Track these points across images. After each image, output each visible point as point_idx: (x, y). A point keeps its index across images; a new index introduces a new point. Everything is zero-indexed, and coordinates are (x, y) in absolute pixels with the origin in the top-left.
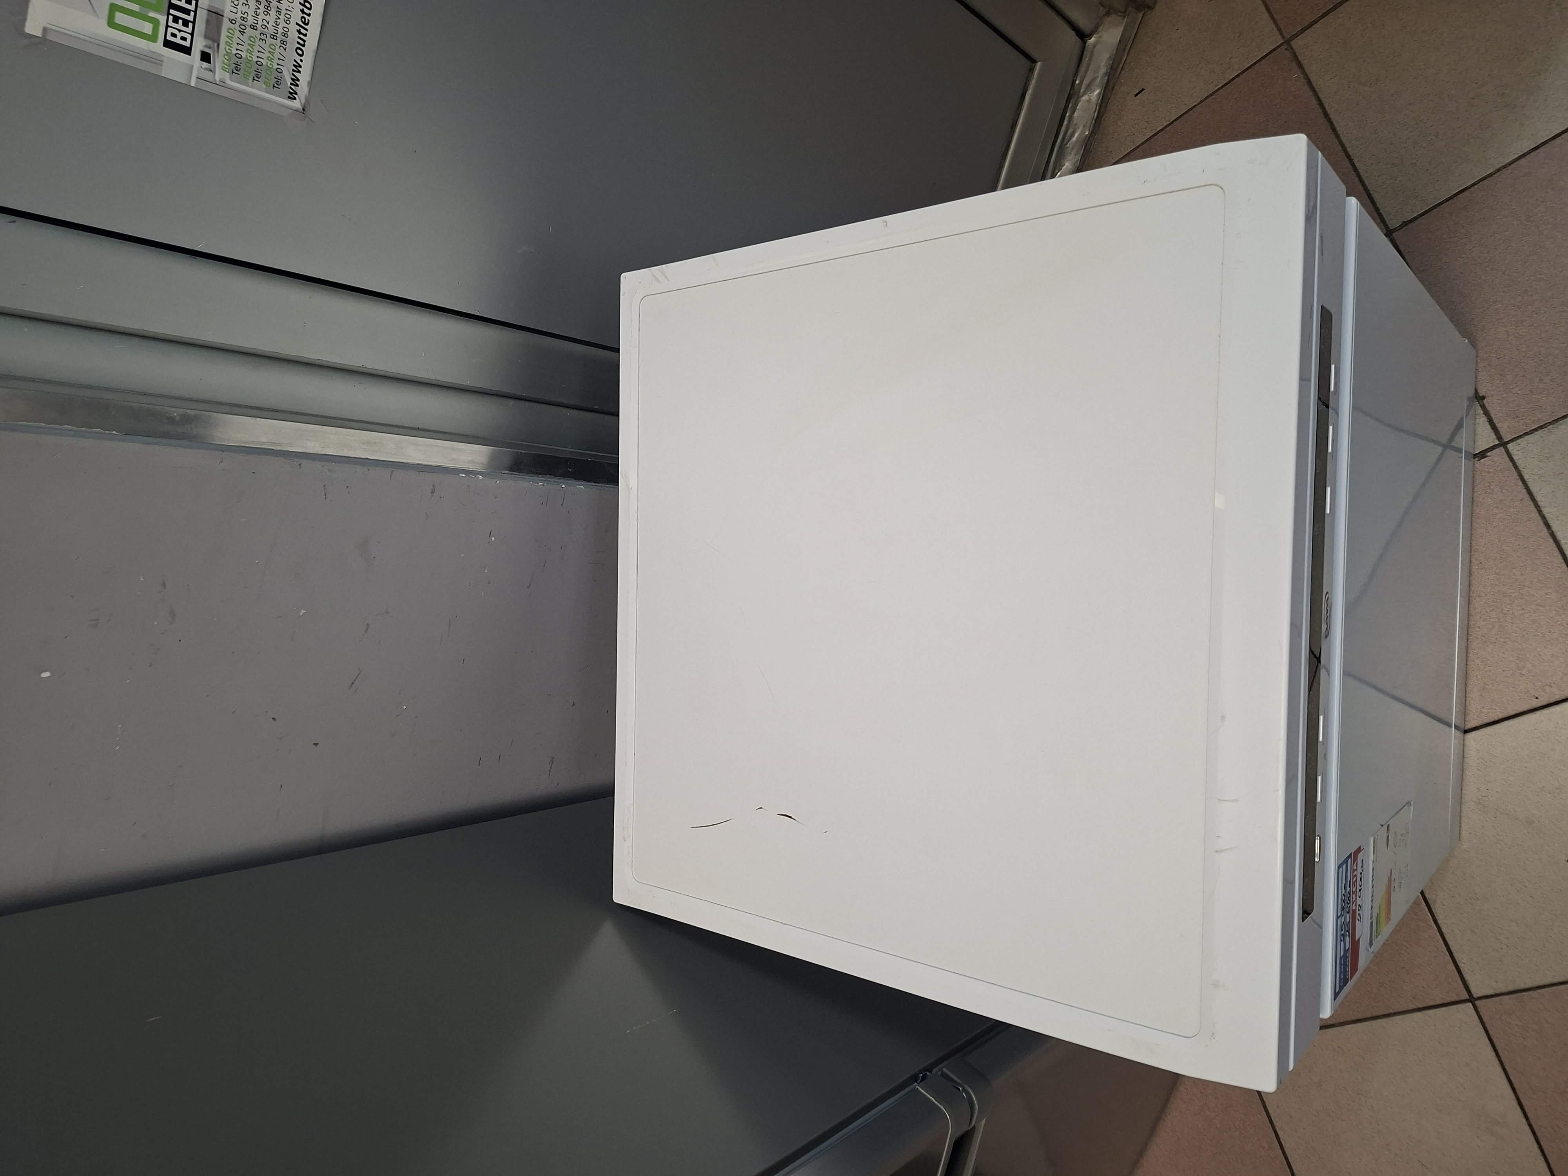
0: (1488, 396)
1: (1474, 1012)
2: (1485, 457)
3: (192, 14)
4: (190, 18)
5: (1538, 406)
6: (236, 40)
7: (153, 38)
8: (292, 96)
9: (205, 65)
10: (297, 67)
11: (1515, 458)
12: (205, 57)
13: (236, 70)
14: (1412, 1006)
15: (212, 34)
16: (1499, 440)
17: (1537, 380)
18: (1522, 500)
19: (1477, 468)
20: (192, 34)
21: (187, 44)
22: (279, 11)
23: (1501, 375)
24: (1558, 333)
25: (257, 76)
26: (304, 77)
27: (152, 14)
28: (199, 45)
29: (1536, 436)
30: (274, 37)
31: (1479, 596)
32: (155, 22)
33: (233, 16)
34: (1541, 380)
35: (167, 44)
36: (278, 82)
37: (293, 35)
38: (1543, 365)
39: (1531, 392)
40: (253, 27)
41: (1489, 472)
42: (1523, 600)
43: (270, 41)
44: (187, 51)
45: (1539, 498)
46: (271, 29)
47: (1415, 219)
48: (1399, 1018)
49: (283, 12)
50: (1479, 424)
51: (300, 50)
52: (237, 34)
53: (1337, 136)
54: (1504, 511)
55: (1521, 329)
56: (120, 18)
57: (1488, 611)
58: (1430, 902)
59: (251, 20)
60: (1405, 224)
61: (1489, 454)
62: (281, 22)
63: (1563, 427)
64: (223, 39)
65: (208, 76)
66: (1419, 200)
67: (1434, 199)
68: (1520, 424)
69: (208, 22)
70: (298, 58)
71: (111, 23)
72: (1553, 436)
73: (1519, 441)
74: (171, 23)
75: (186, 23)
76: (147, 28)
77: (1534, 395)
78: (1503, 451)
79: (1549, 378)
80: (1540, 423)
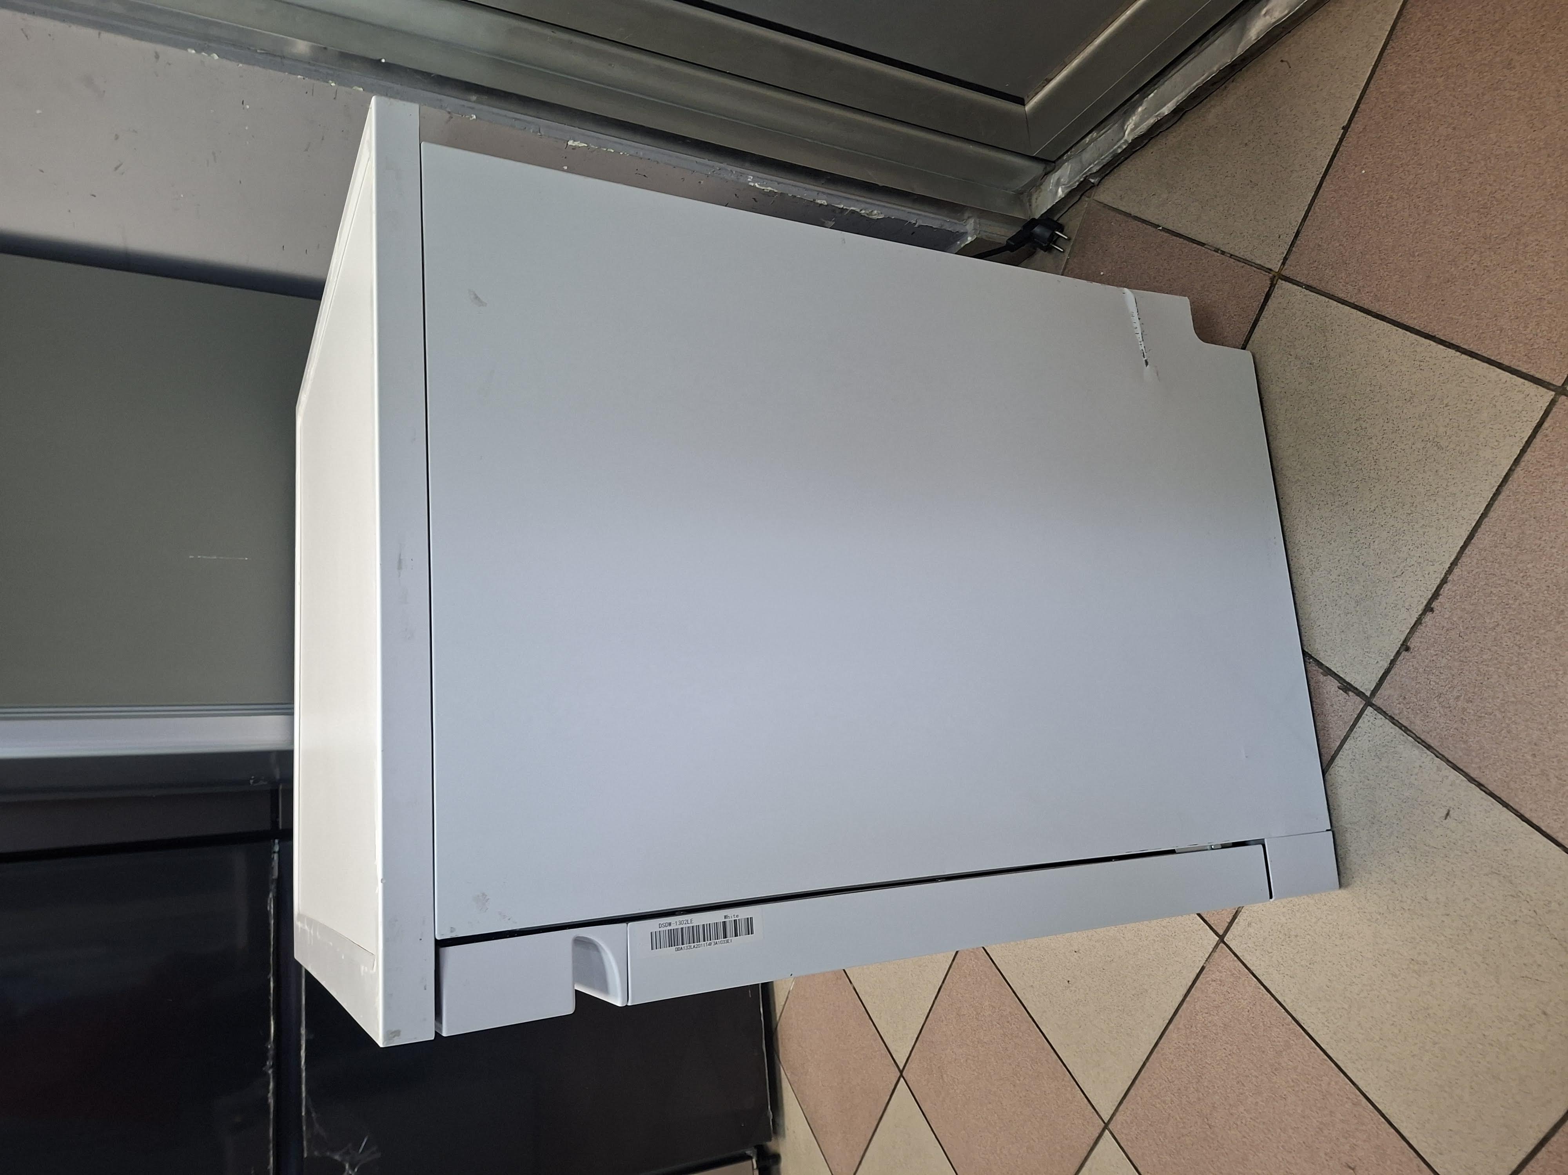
2: (1345, 692)
5: (1428, 712)
11: (1360, 724)
16: (1371, 695)
29: (1394, 730)
50: (1378, 662)
68: (1399, 706)
73: (1380, 716)
78: (1361, 706)
79: (1466, 705)
80: (1410, 726)
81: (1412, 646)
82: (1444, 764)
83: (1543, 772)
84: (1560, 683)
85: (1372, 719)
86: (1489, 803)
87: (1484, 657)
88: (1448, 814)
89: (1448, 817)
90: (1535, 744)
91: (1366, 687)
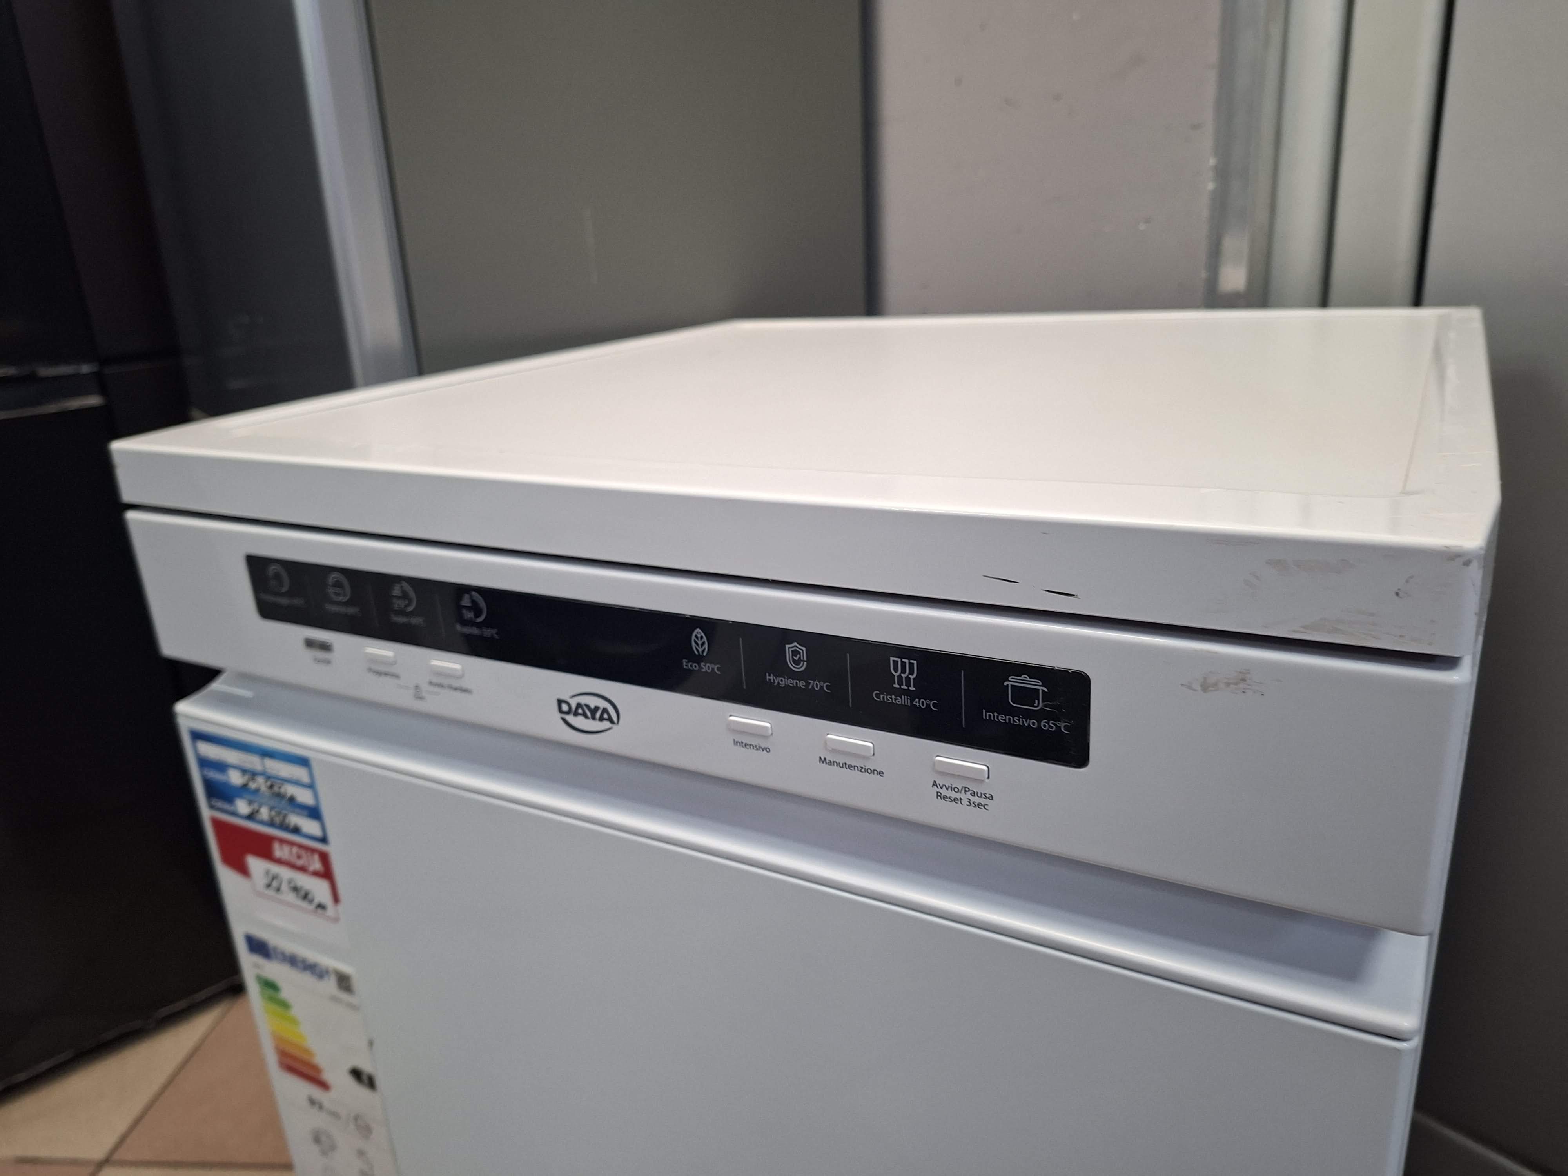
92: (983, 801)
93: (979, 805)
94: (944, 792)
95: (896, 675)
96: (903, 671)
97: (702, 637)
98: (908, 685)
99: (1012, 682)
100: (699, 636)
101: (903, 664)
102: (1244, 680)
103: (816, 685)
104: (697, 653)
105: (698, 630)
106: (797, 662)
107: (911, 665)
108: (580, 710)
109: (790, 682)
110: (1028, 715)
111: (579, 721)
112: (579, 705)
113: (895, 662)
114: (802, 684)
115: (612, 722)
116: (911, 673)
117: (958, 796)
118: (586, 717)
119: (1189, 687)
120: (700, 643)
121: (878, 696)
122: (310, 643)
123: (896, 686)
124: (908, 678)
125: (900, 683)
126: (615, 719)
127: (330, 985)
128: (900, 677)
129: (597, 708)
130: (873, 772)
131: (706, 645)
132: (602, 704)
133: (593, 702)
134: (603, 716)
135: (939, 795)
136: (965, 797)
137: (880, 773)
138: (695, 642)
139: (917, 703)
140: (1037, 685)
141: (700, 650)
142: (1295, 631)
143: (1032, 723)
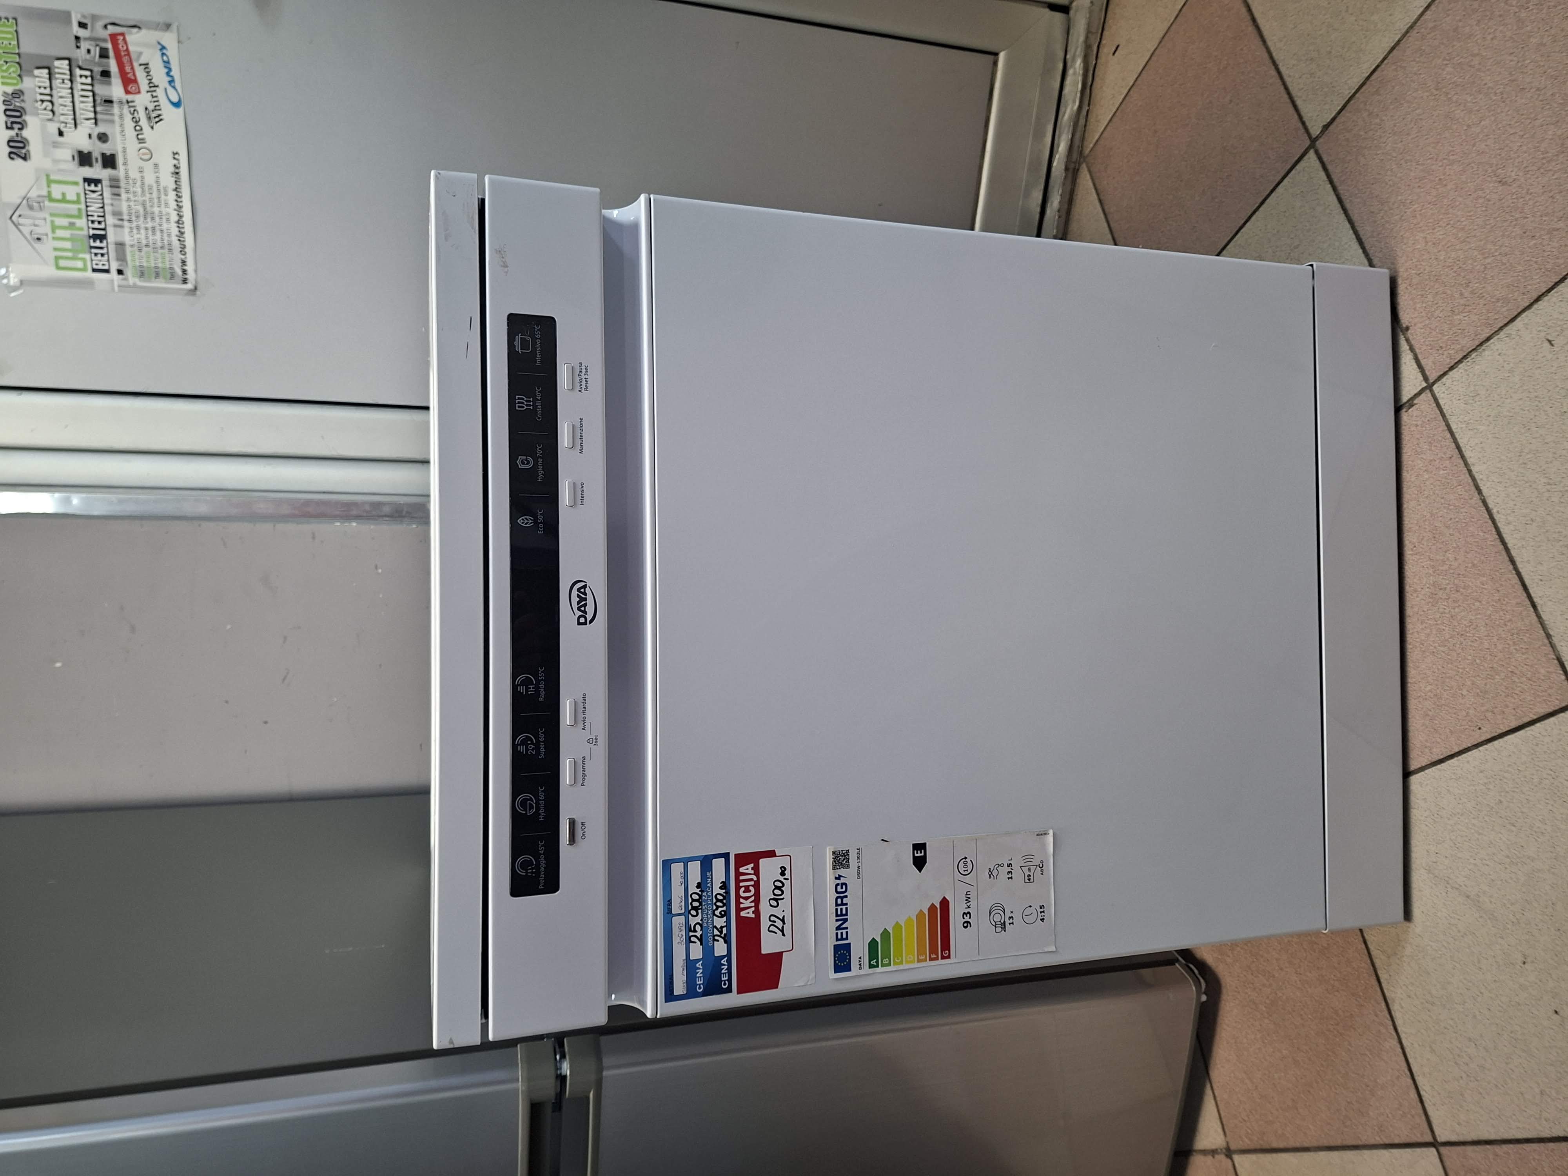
0: (1411, 326)
1: (1438, 1160)
2: (1413, 406)
3: (106, 249)
4: (104, 251)
5: (1460, 329)
6: (137, 257)
7: (84, 269)
8: (185, 281)
9: (121, 277)
10: (184, 262)
11: (1441, 402)
12: (120, 272)
13: (142, 275)
14: (1378, 1140)
15: (121, 257)
16: (1426, 383)
17: (1457, 295)
18: (1451, 458)
19: (1406, 422)
20: (108, 260)
21: (106, 267)
22: (162, 231)
23: (1422, 295)
24: (1476, 227)
25: (157, 275)
26: (190, 267)
27: (81, 256)
28: (114, 266)
29: (1460, 371)
30: (162, 248)
31: (1416, 591)
32: (84, 260)
33: (132, 243)
34: (1461, 294)
35: (94, 270)
36: (172, 276)
37: (176, 243)
38: (1463, 274)
39: (1452, 311)
40: (147, 246)
41: (1417, 426)
42: (1459, 594)
43: (160, 251)
44: (107, 271)
45: (1467, 454)
46: (159, 244)
47: (1333, 119)
48: (1366, 1152)
49: (165, 231)
50: (1405, 363)
51: (183, 250)
52: (137, 253)
53: (1264, 42)
54: (1435, 474)
55: (1439, 231)
56: (62, 263)
57: (1425, 610)
58: (1389, 1001)
59: (144, 242)
60: (1326, 127)
61: (1415, 402)
62: (166, 238)
63: (1487, 353)
64: (129, 258)
65: (124, 283)
66: (1336, 94)
67: (1349, 89)
68: (1444, 357)
69: (117, 251)
70: (183, 257)
71: (58, 267)
72: (1477, 367)
73: (1444, 380)
74: (93, 257)
75: (102, 255)
76: (80, 264)
77: (1456, 315)
78: (1430, 395)
79: (1469, 289)
80: (1464, 351)
81: (1407, 324)
82: (1507, 330)
83: (1550, 232)
84: (1488, 197)
85: (1443, 389)
86: (1556, 295)
87: (1442, 258)
88: (1550, 341)
89: (1553, 342)
90: (1525, 233)
91: (1419, 383)
92: (584, 368)
93: (586, 369)
94: (583, 387)
95: (526, 407)
96: (523, 403)
97: (523, 519)
98: (530, 401)
99: (518, 349)
100: (522, 521)
101: (519, 403)
102: (500, 251)
103: (539, 453)
104: (532, 524)
105: (518, 521)
106: (528, 463)
107: (519, 399)
108: (582, 608)
109: (540, 468)
110: (534, 343)
111: (590, 610)
112: (579, 609)
113: (519, 407)
114: (540, 460)
115: (585, 587)
116: (523, 399)
117: (584, 380)
118: (586, 605)
119: (507, 272)
120: (526, 521)
121: (539, 418)
122: (572, 840)
123: (531, 407)
124: (526, 401)
125: (530, 406)
126: (584, 584)
127: (849, 874)
128: (526, 405)
129: (578, 596)
130: (581, 424)
131: (527, 517)
132: (575, 592)
133: (574, 600)
134: (582, 590)
135: (586, 390)
136: (583, 377)
137: (581, 420)
138: (526, 524)
139: (539, 398)
140: (518, 338)
141: (530, 521)
142: (475, 232)
143: (538, 342)
